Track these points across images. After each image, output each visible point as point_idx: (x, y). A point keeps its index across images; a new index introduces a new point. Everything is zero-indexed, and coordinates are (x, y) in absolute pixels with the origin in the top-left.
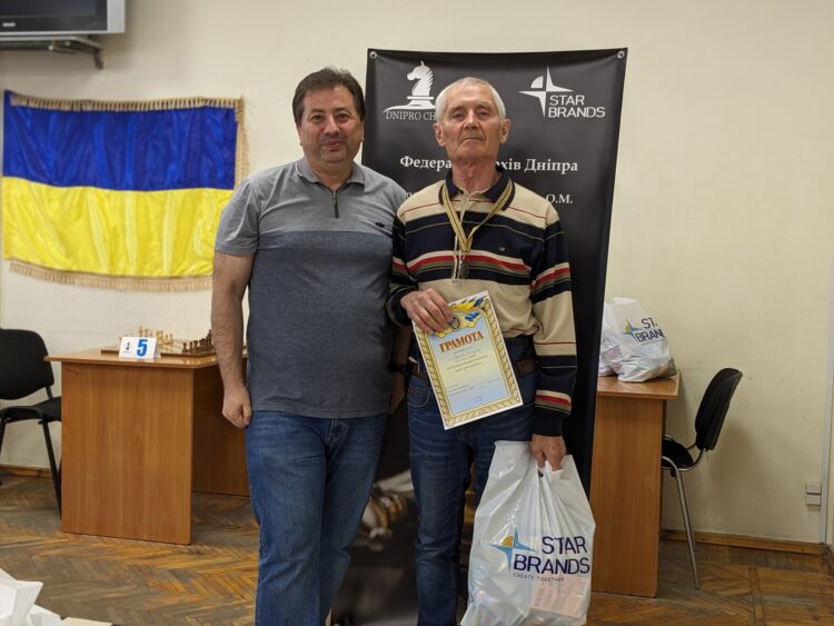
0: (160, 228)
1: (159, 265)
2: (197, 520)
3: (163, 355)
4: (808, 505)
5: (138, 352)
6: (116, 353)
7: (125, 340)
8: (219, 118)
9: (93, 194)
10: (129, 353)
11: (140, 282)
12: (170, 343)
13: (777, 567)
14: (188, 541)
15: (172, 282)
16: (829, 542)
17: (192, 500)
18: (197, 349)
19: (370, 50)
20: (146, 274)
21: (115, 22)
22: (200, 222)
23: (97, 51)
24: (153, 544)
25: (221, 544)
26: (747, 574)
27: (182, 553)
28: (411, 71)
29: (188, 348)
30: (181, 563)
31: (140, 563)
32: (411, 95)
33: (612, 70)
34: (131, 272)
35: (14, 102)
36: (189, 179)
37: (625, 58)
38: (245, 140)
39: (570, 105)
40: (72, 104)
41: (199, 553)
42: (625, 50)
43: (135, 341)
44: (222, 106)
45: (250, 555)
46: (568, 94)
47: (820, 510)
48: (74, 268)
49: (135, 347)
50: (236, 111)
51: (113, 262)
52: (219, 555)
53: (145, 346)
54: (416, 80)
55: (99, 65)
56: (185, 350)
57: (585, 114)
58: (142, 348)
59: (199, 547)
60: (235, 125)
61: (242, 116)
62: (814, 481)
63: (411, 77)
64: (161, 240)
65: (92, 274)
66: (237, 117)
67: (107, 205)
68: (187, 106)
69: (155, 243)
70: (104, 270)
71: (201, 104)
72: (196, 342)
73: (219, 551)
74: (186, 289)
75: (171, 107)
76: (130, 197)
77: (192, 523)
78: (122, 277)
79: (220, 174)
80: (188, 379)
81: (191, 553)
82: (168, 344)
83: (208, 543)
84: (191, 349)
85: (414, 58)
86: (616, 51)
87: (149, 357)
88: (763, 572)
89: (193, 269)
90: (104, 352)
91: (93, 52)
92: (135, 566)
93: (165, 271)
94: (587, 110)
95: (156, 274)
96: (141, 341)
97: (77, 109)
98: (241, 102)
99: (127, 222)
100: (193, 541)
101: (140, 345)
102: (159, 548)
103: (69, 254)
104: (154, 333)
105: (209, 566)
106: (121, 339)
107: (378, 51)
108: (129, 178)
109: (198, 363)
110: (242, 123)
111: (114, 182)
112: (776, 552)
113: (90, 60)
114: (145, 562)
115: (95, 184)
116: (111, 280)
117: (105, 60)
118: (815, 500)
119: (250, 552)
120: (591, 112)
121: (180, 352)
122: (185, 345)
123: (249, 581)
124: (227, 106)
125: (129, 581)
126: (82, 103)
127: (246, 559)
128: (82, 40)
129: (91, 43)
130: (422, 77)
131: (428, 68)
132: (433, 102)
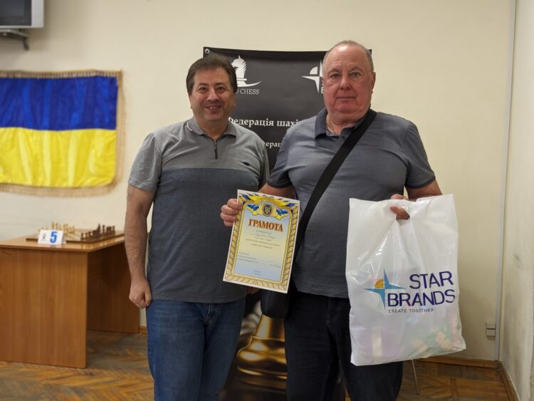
0: (67, 156)
1: (66, 180)
2: (90, 350)
3: (68, 242)
4: (488, 336)
5: (51, 241)
6: (36, 240)
7: (42, 232)
8: (106, 83)
9: (22, 133)
10: (44, 241)
11: (53, 191)
12: (72, 233)
13: (468, 378)
14: (84, 366)
15: (74, 191)
16: (501, 360)
17: (87, 336)
18: (91, 237)
19: (205, 48)
20: (57, 185)
21: (37, 20)
22: (93, 152)
23: (24, 39)
24: (61, 368)
25: (106, 368)
26: (449, 383)
27: (80, 374)
28: (233, 61)
29: (84, 236)
30: (79, 382)
31: (52, 382)
34: (48, 184)
36: (87, 123)
38: (123, 99)
40: (8, 73)
41: (91, 374)
43: (49, 233)
44: (108, 75)
45: (126, 376)
47: (494, 339)
48: (9, 181)
49: (49, 237)
50: (118, 79)
51: (35, 177)
52: (105, 376)
53: (56, 237)
54: (236, 67)
55: (26, 48)
56: (82, 238)
58: (53, 238)
59: (91, 370)
60: (117, 88)
61: (121, 83)
62: (491, 321)
63: (233, 65)
64: (67, 163)
65: (21, 185)
66: (118, 83)
67: (31, 140)
68: (85, 75)
69: (62, 165)
70: (29, 182)
71: (94, 74)
72: (90, 233)
73: (105, 372)
74: (83, 196)
75: (74, 76)
76: (46, 135)
77: (87, 353)
78: (42, 187)
79: (107, 120)
80: (84, 258)
81: (86, 374)
82: (71, 233)
83: (98, 367)
84: (86, 238)
85: (235, 54)
87: (59, 243)
88: (460, 381)
89: (88, 182)
90: (28, 240)
91: (23, 39)
92: (49, 385)
93: (70, 183)
95: (64, 185)
96: (53, 233)
97: (11, 76)
98: (120, 74)
99: (45, 151)
100: (87, 366)
101: (52, 235)
102: (65, 371)
103: (5, 172)
104: (62, 227)
105: (98, 384)
106: (39, 231)
107: (210, 49)
108: (46, 122)
109: (91, 247)
110: (121, 86)
111: (36, 125)
112: (467, 366)
113: (20, 44)
114: (55, 382)
115: (23, 125)
116: (34, 189)
117: (31, 44)
118: (492, 333)
119: (126, 373)
121: (78, 239)
122: (82, 234)
123: (125, 395)
124: (111, 75)
125: (43, 396)
126: (14, 73)
127: (122, 379)
128: (15, 32)
129: (21, 34)
130: (240, 66)
131: (243, 61)
132: (246, 82)
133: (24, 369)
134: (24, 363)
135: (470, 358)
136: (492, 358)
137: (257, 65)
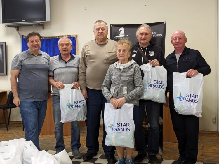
8: (72, 39)
13: (206, 136)
16: (218, 130)
19: (111, 25)
21: (48, 19)
23: (43, 25)
28: (120, 29)
32: (120, 34)
33: (163, 26)
35: (24, 38)
37: (166, 24)
38: (78, 44)
39: (154, 34)
42: (166, 22)
45: (85, 138)
46: (154, 32)
47: (216, 123)
50: (76, 38)
54: (121, 31)
55: (44, 28)
57: (158, 36)
60: (75, 41)
62: (214, 117)
63: (120, 30)
79: (72, 52)
85: (120, 26)
86: (164, 22)
88: (203, 137)
91: (42, 26)
94: (158, 35)
98: (77, 35)
107: (113, 25)
108: (51, 54)
110: (77, 40)
112: (206, 133)
113: (42, 27)
117: (45, 27)
118: (214, 121)
120: (159, 35)
124: (73, 36)
128: (40, 23)
129: (42, 24)
130: (122, 30)
131: (123, 28)
132: (125, 35)
133: (51, 137)
134: (50, 135)
135: (207, 130)
136: (215, 130)
137: (128, 29)
